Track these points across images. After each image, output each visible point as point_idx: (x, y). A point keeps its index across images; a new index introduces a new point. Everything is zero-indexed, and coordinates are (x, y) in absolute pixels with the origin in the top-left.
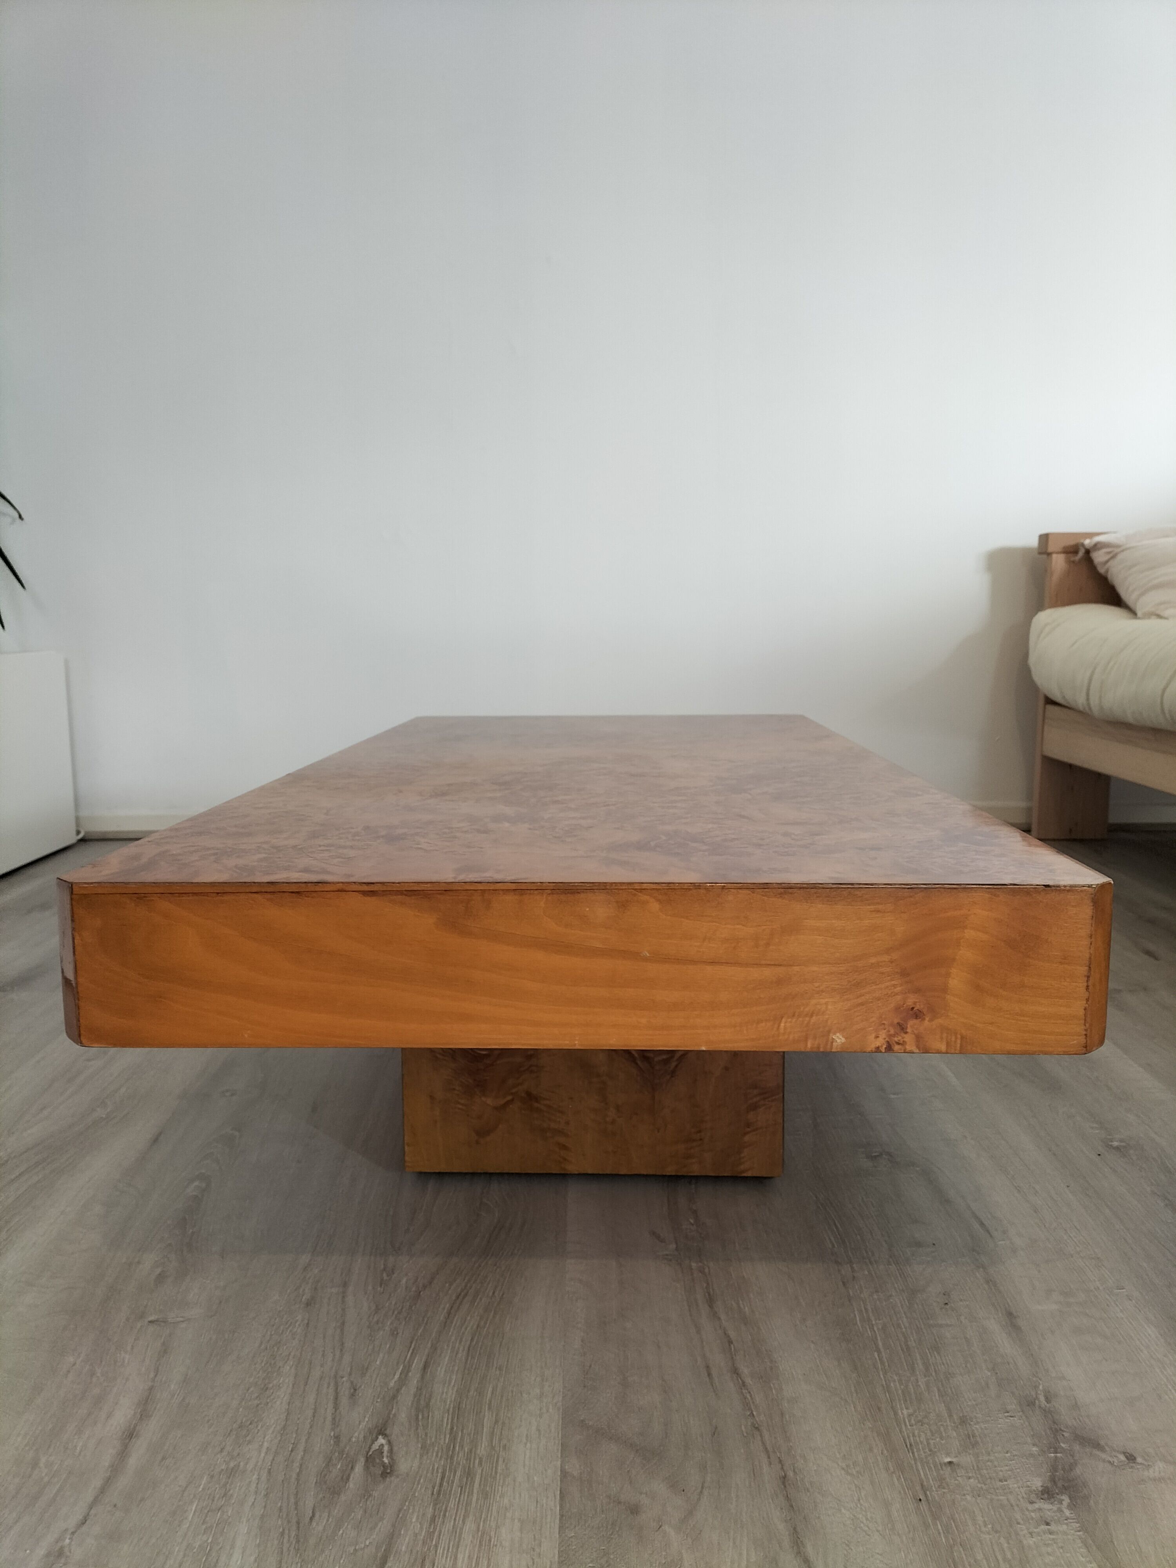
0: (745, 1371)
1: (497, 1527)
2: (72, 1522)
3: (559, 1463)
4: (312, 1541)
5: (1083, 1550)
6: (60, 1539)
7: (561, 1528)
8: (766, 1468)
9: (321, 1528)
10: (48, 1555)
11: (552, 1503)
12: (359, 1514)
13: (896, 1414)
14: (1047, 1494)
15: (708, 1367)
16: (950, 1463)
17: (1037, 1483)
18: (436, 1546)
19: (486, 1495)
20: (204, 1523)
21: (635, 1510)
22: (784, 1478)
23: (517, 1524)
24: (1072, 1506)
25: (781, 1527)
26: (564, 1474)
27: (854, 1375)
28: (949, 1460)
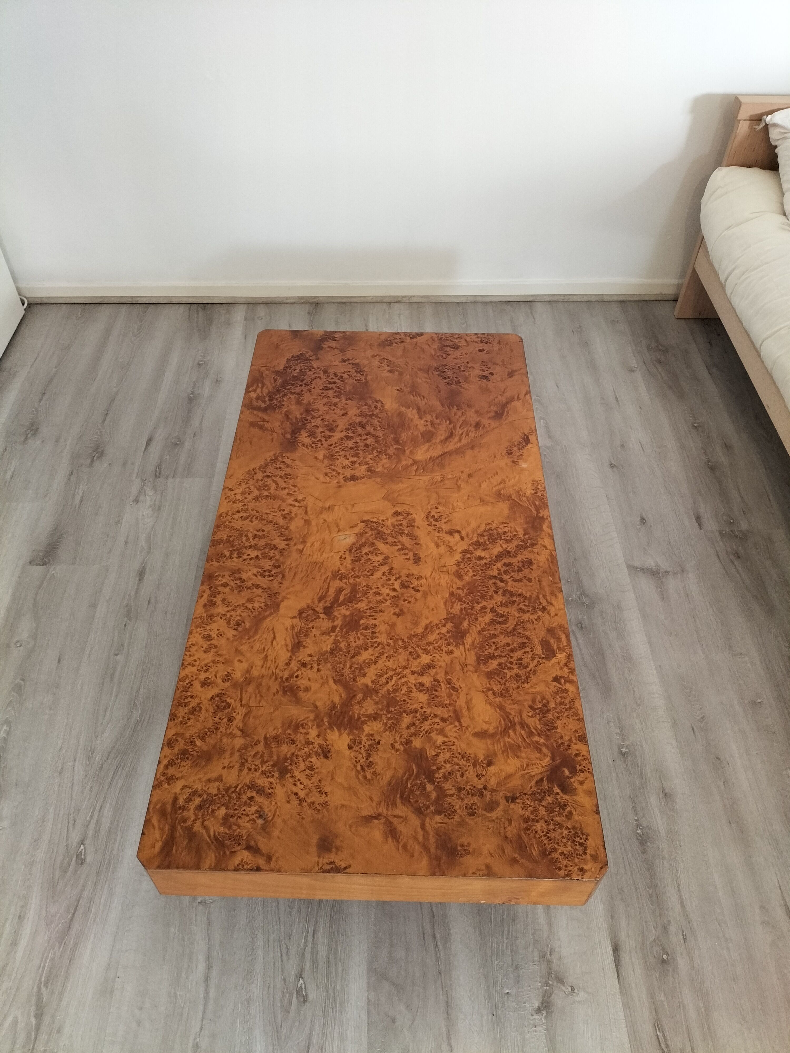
0: (438, 936)
1: (346, 1030)
2: (198, 1029)
3: (367, 995)
4: (283, 1038)
5: (545, 1041)
6: (195, 1039)
7: (368, 1030)
8: (441, 997)
9: (285, 1031)
10: (193, 1047)
11: (365, 1017)
12: (297, 1024)
13: (492, 963)
14: (539, 1010)
15: (424, 933)
16: (508, 993)
17: (536, 1004)
18: (326, 1040)
19: (341, 1013)
20: (244, 1029)
21: (394, 1020)
22: (447, 1002)
23: (353, 1029)
24: (546, 1018)
25: (444, 1030)
26: (369, 1001)
27: (480, 939)
28: (507, 991)
